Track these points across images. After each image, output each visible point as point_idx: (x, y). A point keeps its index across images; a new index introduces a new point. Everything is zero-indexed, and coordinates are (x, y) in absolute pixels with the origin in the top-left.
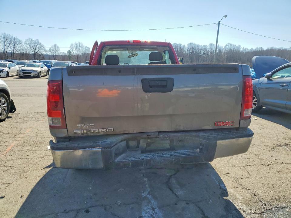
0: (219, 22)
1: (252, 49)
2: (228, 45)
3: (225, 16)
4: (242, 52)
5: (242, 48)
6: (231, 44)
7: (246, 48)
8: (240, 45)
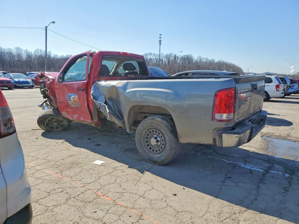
0: (46, 27)
1: (62, 56)
2: (37, 50)
3: (54, 22)
4: (54, 58)
5: (53, 54)
6: (40, 50)
7: (56, 55)
8: (50, 52)
